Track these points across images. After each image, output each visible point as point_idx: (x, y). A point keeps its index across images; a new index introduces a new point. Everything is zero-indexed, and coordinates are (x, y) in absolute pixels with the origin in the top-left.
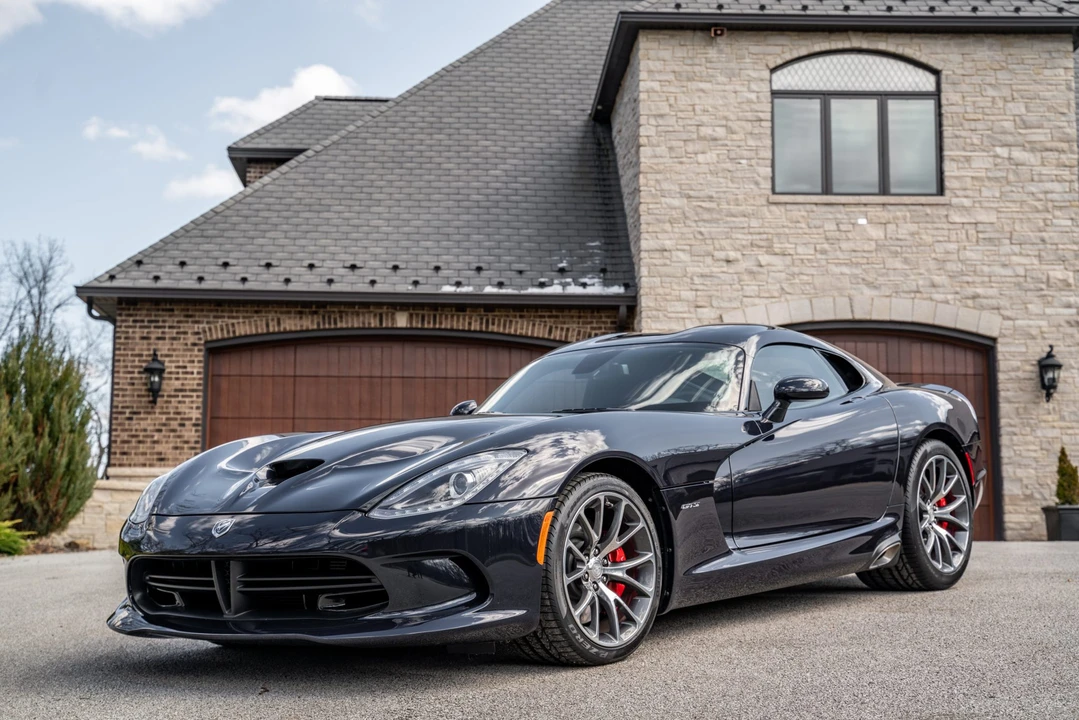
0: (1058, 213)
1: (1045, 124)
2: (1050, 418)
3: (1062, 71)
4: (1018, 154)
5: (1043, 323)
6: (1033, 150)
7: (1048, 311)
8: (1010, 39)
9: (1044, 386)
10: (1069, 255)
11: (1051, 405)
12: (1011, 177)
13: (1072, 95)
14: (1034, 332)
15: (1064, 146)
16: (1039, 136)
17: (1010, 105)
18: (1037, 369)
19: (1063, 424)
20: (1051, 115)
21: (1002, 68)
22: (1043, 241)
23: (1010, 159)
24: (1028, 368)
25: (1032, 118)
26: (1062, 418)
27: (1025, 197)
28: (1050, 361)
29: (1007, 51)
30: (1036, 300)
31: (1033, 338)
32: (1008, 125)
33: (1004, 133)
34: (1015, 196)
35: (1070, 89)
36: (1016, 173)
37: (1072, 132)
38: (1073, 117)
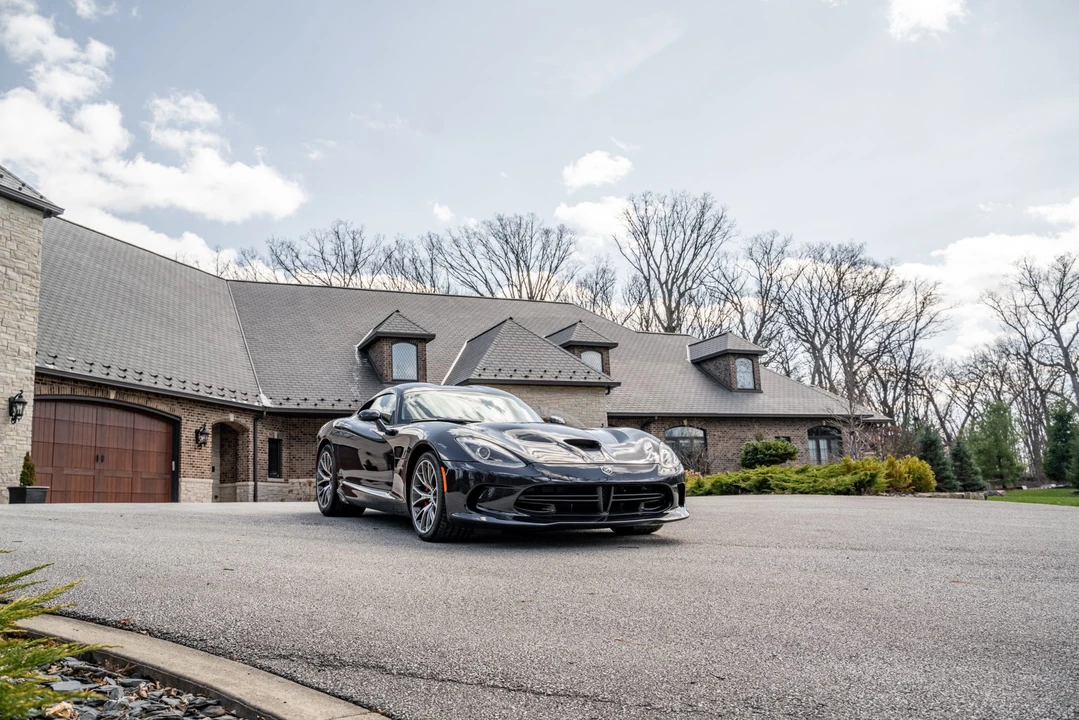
0: (27, 312)
1: (26, 259)
2: (11, 433)
3: (37, 232)
4: (10, 272)
5: (14, 376)
6: (18, 273)
7: (17, 369)
8: (13, 204)
9: (11, 414)
10: (31, 338)
11: (13, 426)
12: (6, 286)
13: (40, 247)
14: (9, 381)
15: (34, 275)
16: (22, 265)
17: (9, 242)
18: (7, 403)
19: (18, 438)
20: (30, 255)
21: (7, 220)
22: (19, 327)
23: (6, 274)
24: (3, 402)
25: (20, 254)
26: (18, 434)
27: (11, 299)
28: (21, 400)
29: (10, 210)
30: (11, 362)
31: (8, 384)
32: (7, 254)
33: (5, 258)
34: (6, 297)
35: (40, 243)
36: (9, 285)
37: (39, 267)
38: (40, 259)
